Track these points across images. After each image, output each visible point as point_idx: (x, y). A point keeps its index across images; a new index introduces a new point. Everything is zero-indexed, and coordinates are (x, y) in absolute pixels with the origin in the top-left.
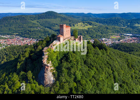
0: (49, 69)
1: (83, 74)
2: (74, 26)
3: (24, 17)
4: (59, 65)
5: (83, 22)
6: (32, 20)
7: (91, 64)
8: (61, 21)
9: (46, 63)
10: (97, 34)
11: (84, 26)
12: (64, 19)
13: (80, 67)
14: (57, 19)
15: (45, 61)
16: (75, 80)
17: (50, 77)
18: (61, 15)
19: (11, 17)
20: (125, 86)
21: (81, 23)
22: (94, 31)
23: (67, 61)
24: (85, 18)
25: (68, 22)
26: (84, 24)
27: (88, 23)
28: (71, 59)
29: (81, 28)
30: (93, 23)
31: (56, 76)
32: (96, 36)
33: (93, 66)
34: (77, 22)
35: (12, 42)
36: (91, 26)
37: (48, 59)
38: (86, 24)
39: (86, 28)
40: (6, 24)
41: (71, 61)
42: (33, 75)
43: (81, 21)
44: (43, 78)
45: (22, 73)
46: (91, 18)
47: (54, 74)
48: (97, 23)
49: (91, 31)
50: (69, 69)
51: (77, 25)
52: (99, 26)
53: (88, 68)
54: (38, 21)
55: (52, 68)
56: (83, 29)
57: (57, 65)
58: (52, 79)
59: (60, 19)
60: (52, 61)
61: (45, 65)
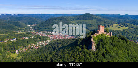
0: (94, 44)
1: (110, 48)
2: (109, 26)
3: (66, 18)
4: (98, 43)
5: (118, 24)
6: (71, 20)
7: (115, 45)
8: (97, 22)
9: (92, 41)
10: (133, 35)
11: (120, 27)
12: (100, 20)
13: (108, 45)
14: (93, 20)
15: (92, 40)
16: (106, 50)
17: (94, 48)
18: (97, 17)
19: (56, 18)
20: (134, 59)
21: (116, 24)
22: (130, 33)
23: (102, 42)
24: (121, 20)
25: (103, 23)
26: (119, 25)
27: (124, 25)
28: (104, 41)
29: (116, 29)
30: (129, 25)
31: (97, 48)
32: (132, 37)
33: (115, 46)
34: (112, 24)
35: (57, 37)
36: (127, 28)
37: (93, 40)
38: (122, 25)
39: (121, 29)
40: (52, 23)
41: (104, 42)
42: (86, 47)
43: (116, 23)
44: (91, 48)
45: (81, 46)
46: (128, 19)
47: (96, 47)
48: (133, 25)
49: (127, 32)
50: (103, 45)
51: (112, 26)
52: (135, 28)
53: (112, 47)
54: (77, 21)
55: (95, 44)
56: (118, 30)
57: (97, 43)
58: (95, 49)
59: (95, 21)
60: (95, 41)
61: (92, 42)
